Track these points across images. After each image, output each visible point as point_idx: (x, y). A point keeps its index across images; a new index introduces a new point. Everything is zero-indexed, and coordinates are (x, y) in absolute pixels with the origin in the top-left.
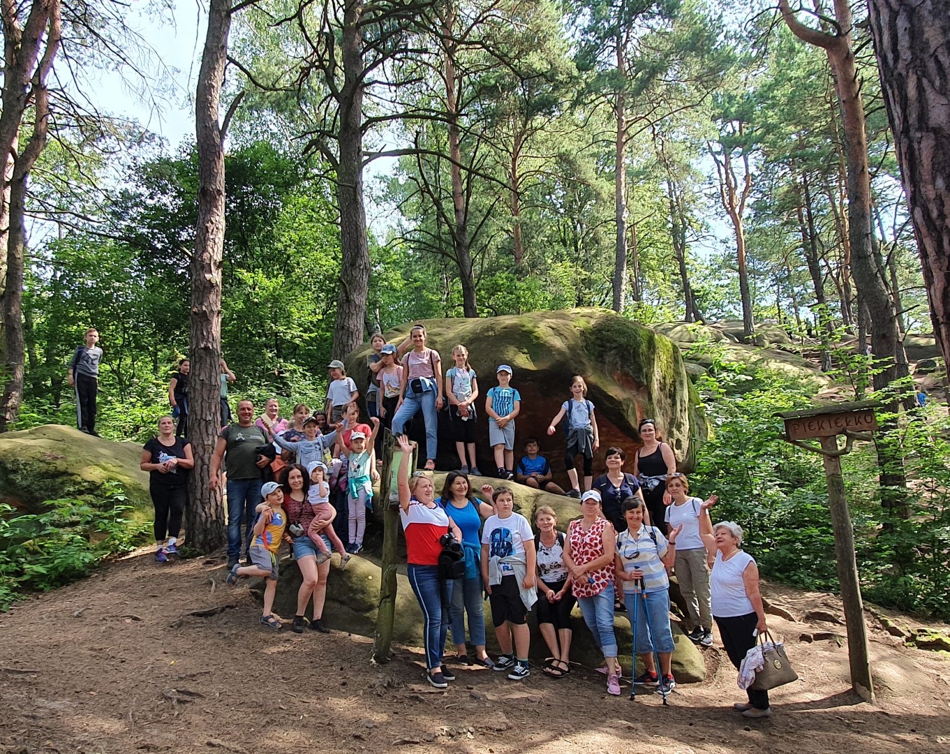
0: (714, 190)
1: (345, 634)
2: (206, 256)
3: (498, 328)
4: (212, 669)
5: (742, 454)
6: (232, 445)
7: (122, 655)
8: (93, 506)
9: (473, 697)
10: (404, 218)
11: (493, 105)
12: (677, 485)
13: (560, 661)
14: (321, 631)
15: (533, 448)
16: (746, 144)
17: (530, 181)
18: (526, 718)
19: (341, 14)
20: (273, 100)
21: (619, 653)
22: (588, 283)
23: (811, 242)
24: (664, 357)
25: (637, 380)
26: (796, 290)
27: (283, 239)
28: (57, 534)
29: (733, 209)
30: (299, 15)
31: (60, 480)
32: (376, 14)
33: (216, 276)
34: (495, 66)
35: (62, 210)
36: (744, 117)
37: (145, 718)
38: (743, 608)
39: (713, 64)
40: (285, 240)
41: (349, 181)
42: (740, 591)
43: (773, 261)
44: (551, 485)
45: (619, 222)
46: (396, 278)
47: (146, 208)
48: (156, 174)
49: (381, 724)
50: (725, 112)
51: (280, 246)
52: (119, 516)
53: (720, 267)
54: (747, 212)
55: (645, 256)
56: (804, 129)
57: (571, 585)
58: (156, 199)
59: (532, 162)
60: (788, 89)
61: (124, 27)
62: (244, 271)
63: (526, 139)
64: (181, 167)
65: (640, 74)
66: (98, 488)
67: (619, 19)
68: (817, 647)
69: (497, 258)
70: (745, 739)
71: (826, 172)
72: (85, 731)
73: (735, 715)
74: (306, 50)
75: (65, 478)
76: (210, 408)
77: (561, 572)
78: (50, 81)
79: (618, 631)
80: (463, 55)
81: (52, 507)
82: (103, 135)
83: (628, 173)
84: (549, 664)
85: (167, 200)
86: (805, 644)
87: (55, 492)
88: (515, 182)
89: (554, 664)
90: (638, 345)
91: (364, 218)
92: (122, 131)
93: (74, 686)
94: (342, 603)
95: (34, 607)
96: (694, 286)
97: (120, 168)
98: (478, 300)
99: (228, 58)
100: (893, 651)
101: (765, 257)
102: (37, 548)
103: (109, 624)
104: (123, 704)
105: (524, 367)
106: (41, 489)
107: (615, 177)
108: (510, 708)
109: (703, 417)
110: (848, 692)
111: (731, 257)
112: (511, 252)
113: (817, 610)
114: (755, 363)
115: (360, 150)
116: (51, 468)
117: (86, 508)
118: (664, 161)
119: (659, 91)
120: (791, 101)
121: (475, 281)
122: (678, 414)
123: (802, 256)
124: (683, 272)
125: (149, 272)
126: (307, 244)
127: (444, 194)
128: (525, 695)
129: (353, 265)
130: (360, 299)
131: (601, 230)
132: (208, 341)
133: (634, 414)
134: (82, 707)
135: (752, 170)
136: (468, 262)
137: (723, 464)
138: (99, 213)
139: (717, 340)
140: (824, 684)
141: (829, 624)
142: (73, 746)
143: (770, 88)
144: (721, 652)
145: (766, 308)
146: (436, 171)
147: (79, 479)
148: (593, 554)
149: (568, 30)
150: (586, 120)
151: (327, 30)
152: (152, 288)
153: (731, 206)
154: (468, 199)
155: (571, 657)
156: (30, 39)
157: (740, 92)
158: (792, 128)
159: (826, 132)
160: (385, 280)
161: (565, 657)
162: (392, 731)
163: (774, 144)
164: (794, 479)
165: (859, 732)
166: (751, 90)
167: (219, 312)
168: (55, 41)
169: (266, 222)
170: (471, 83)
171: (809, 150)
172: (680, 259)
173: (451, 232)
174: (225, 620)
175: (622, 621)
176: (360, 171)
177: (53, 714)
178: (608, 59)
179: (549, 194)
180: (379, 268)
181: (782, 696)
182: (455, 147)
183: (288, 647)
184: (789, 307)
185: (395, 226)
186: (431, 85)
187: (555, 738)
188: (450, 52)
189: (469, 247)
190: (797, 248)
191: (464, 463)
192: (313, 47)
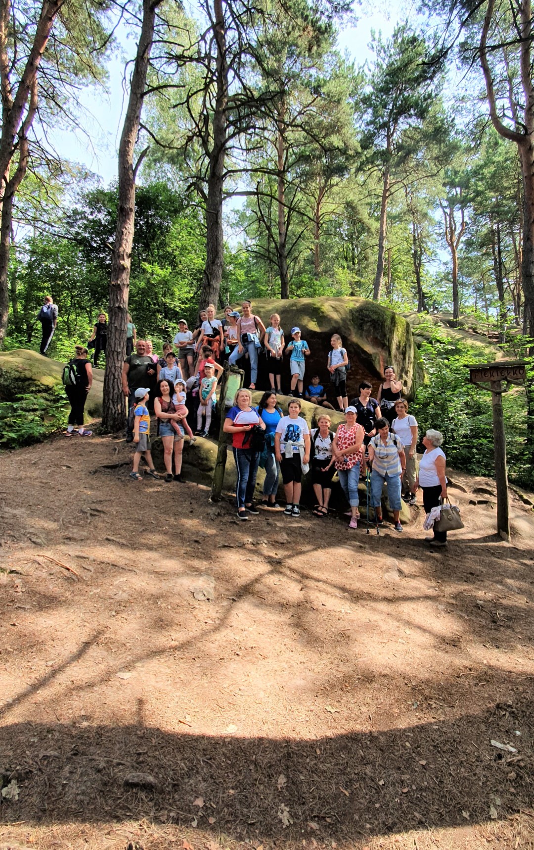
0: (441, 231)
1: (195, 484)
2: (121, 249)
3: (299, 305)
4: (113, 498)
5: (444, 392)
6: (133, 367)
7: (59, 487)
8: (46, 400)
9: (268, 524)
10: (248, 238)
11: (307, 168)
12: (402, 407)
13: (323, 507)
14: (180, 481)
15: (316, 380)
16: (464, 203)
17: (327, 218)
18: (299, 538)
19: (214, 103)
20: (169, 156)
21: (360, 505)
22: (359, 284)
23: (499, 266)
24: (400, 329)
25: (383, 343)
26: (487, 296)
27: (172, 246)
28: (24, 416)
29: (452, 243)
30: (187, 101)
31: (27, 383)
32: (236, 104)
33: (127, 263)
34: (309, 143)
35: (36, 219)
36: (465, 185)
37: (70, 522)
38: (434, 482)
39: (445, 149)
40: (173, 245)
41: (215, 210)
42: (434, 473)
43: (475, 277)
44: (326, 403)
45: (381, 247)
46: (241, 274)
47: (88, 220)
48: (96, 200)
49: (212, 535)
50: (452, 181)
51: (170, 250)
52: (62, 407)
53: (441, 280)
54: (461, 246)
55: (396, 270)
56: (500, 194)
57: (334, 462)
58: (94, 215)
59: (330, 207)
60: (492, 169)
61: (78, 103)
62: (146, 263)
63: (326, 191)
64: (110, 197)
65: (400, 153)
66: (51, 389)
67: (390, 116)
68: (479, 508)
69: (304, 265)
70: (429, 557)
71: (512, 222)
72: (33, 527)
73: (425, 544)
74: (192, 125)
75: (30, 382)
76: (120, 345)
77: (328, 454)
78: (29, 135)
79: (360, 492)
80: (290, 135)
81: (22, 399)
82: (62, 173)
83: (389, 217)
84: (316, 509)
85: (102, 217)
86: (472, 506)
87: (24, 390)
88: (317, 218)
89: (320, 508)
90: (385, 321)
91: (222, 234)
92: (75, 171)
93: (29, 502)
94: (194, 465)
95: (9, 457)
96: (424, 290)
97: (72, 194)
98: (290, 292)
99: (141, 124)
100: (525, 513)
101: (469, 275)
102: (12, 423)
103: (53, 469)
104: (57, 514)
105: (313, 329)
106: (15, 388)
107: (380, 219)
108: (290, 532)
109: (422, 369)
110: (495, 535)
111: (449, 274)
112: (313, 263)
113: (481, 487)
114: (458, 340)
115: (221, 190)
116: (22, 375)
117: (42, 401)
118: (412, 210)
119: (411, 165)
120: (493, 176)
121: (289, 279)
122: (407, 365)
123: (493, 276)
124: (418, 281)
125: (89, 261)
126: (186, 249)
127: (273, 223)
128: (300, 525)
129: (213, 262)
130: (218, 284)
131: (369, 251)
132: (120, 303)
133: (379, 363)
134: (32, 514)
135: (466, 219)
136: (285, 267)
137: (433, 398)
138: (59, 223)
139: (436, 323)
140: (481, 529)
141: (487, 496)
142: (24, 535)
143: (481, 167)
144: (420, 508)
145: (467, 307)
146: (269, 208)
147: (39, 383)
148: (349, 445)
149: (357, 123)
150: (365, 181)
151: (205, 113)
152: (90, 271)
153: (451, 241)
154: (287, 228)
155: (329, 505)
156: (18, 107)
157: (463, 168)
158: (492, 194)
159: (514, 198)
160: (234, 274)
161: (326, 505)
162: (218, 539)
163: (480, 203)
164: (476, 410)
165: (499, 558)
166: (469, 168)
167: (128, 285)
168: (33, 109)
169: (162, 233)
170: (294, 154)
171: (502, 208)
172: (417, 273)
173: (276, 247)
174: (123, 471)
175: (362, 486)
176: (221, 203)
177: (14, 516)
178: (381, 143)
179: (339, 227)
180: (231, 267)
181: (455, 535)
182: (282, 193)
183: (160, 489)
184: (482, 307)
185: (242, 242)
186: (269, 153)
187: (315, 549)
188: (282, 132)
189: (286, 257)
190: (490, 270)
191: (273, 386)
192: (195, 123)
